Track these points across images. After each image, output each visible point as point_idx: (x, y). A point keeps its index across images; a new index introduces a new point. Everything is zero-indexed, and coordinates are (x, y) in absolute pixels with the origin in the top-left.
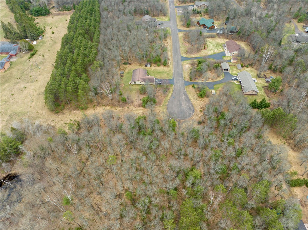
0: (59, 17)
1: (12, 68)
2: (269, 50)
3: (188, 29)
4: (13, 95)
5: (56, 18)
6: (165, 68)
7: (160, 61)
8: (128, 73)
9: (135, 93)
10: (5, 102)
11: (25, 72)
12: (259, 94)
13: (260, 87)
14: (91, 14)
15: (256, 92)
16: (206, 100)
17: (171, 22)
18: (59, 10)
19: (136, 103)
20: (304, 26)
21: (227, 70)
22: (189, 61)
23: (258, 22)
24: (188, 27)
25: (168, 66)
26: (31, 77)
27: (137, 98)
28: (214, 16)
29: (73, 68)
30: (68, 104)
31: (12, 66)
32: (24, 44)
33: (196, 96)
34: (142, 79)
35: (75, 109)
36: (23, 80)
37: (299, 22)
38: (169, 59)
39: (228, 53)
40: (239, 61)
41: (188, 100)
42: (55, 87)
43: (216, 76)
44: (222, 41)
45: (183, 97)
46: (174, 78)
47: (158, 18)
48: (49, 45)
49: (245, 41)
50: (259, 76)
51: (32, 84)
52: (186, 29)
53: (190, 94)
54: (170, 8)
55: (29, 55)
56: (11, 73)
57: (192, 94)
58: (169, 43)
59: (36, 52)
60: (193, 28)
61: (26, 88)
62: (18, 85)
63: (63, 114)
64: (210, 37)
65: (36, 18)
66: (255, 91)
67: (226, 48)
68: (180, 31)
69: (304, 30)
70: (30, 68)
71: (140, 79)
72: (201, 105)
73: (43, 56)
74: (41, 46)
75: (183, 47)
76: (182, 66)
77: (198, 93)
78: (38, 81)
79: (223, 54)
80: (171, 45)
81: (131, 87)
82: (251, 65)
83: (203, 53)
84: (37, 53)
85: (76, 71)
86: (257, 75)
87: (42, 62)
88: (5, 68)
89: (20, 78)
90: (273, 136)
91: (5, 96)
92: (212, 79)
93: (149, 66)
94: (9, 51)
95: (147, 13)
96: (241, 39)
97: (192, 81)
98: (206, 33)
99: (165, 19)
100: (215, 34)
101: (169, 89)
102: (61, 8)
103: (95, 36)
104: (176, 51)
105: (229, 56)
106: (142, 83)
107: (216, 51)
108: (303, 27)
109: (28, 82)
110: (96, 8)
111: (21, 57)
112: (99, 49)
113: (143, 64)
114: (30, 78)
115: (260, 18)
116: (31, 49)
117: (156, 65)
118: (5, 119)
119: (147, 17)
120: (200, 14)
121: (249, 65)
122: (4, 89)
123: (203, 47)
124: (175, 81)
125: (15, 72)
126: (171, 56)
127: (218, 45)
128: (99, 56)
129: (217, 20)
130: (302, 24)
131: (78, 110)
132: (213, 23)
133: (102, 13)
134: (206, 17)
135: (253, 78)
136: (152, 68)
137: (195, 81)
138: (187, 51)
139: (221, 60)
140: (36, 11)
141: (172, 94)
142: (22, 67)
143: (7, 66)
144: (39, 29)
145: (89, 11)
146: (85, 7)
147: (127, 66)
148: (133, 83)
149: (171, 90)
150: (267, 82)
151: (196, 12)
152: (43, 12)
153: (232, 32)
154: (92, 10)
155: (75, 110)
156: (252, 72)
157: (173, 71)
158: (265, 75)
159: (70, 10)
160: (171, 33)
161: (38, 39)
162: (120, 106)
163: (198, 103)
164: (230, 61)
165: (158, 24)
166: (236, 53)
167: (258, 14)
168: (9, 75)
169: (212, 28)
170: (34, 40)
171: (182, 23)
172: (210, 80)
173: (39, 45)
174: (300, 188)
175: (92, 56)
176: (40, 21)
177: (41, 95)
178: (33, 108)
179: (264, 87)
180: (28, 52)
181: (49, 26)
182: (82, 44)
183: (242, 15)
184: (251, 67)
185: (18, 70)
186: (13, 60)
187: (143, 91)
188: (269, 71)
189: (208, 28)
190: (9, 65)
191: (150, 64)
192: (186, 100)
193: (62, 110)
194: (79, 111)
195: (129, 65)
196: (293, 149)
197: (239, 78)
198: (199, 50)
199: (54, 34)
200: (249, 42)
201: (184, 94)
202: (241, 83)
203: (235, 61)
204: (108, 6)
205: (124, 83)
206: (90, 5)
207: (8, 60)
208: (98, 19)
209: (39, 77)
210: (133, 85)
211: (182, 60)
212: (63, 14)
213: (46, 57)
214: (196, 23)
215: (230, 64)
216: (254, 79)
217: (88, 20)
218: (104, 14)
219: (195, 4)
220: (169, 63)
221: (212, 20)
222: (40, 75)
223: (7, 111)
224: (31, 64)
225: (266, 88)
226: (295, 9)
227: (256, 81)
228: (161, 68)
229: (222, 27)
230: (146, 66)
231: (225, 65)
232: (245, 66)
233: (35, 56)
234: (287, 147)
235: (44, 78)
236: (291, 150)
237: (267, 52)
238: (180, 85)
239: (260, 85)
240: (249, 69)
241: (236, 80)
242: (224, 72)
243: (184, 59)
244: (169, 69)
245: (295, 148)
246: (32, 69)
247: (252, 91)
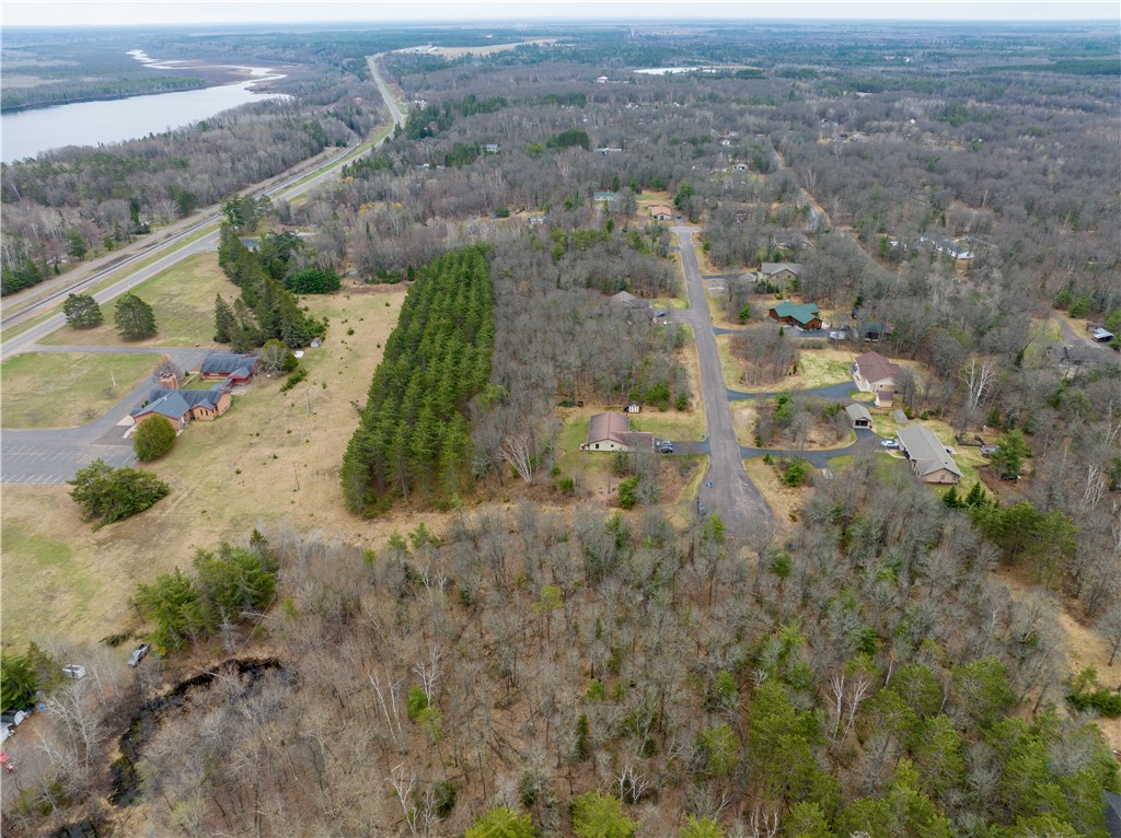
0: (365, 296)
1: (236, 410)
2: (983, 371)
3: (743, 328)
4: (238, 472)
5: (357, 299)
6: (682, 417)
7: (668, 396)
8: (576, 425)
9: (599, 472)
10: (218, 488)
11: (273, 421)
12: (963, 482)
13: (965, 465)
14: (468, 285)
15: (957, 475)
16: (807, 493)
17: (694, 313)
18: (367, 281)
19: (603, 498)
20: (1088, 326)
21: (865, 423)
22: (752, 402)
23: (946, 308)
24: (743, 323)
25: (690, 412)
26: (289, 432)
27: (603, 487)
28: (819, 299)
29: (428, 400)
30: (402, 495)
31: (236, 405)
32: (275, 352)
33: (776, 482)
34: (616, 435)
35: (421, 510)
36: (266, 439)
37: (1073, 317)
38: (692, 396)
39: (864, 385)
40: (900, 404)
41: (754, 492)
43: (834, 438)
44: (845, 356)
45: (740, 485)
46: (708, 439)
47: (654, 303)
48: (339, 361)
49: (913, 359)
50: (959, 441)
51: (293, 449)
52: (736, 327)
53: (759, 478)
54: (688, 279)
55: (285, 381)
56: (233, 423)
57: (766, 480)
58: (690, 359)
59: (303, 374)
60: (755, 326)
61: (275, 457)
62: (252, 450)
63: (389, 520)
64: (808, 348)
65: (301, 296)
66: (953, 473)
67: (857, 373)
68: (719, 332)
69: (1090, 335)
70: (286, 412)
71: (612, 437)
72: (792, 504)
73: (325, 386)
74: (318, 362)
75: (730, 371)
76: (732, 412)
77: (782, 474)
78: (311, 442)
79: (851, 388)
80: (696, 365)
81: (588, 457)
82: (934, 414)
83: (789, 383)
84: (306, 378)
85: (436, 408)
86: (956, 438)
87: (321, 400)
88: (219, 408)
89: (258, 435)
90: (1017, 586)
91: (217, 475)
92: (821, 445)
93: (634, 409)
94: (229, 370)
95: (624, 288)
96: (902, 352)
97: (762, 448)
98: (794, 334)
99: (677, 304)
100: (824, 339)
101: (696, 465)
102: (370, 278)
103: (483, 333)
104: (711, 376)
105: (868, 393)
106: (617, 447)
107: (829, 380)
108: (1087, 329)
109: (282, 445)
110: (479, 269)
111: (262, 387)
112: (495, 363)
113: (618, 405)
114: (287, 435)
115: (955, 301)
116: (289, 366)
117: (656, 408)
118: (217, 529)
119: (624, 297)
120: (778, 295)
122: (215, 459)
123: (791, 370)
124: (712, 446)
125: (243, 419)
126: (698, 388)
127: (832, 367)
128: (497, 378)
129: (828, 307)
130: (1084, 322)
131: (432, 512)
132: (816, 314)
133: (498, 283)
134: (795, 301)
135: (944, 444)
136: (646, 416)
137: (772, 448)
138: (743, 378)
139: (846, 400)
140: (302, 281)
141: (705, 476)
142: (264, 409)
143: (224, 403)
144: (311, 321)
145: (462, 278)
146: (449, 268)
147: (572, 409)
148: (593, 447)
149: (703, 468)
150: (986, 456)
151: (766, 289)
152: (324, 284)
153: (870, 335)
154: (468, 277)
155: (423, 511)
156: (938, 431)
157: (704, 423)
158: (980, 440)
159: (398, 281)
160: (694, 336)
161: (309, 345)
162: (556, 502)
163: (785, 502)
164: (872, 403)
165: (656, 314)
166: (887, 383)
167: (949, 291)
168: (227, 426)
169: (814, 326)
170: (299, 347)
171: (724, 314)
172: (815, 447)
173: (312, 360)
174: (1113, 723)
176: (313, 306)
177: (320, 477)
178: (297, 504)
179: (977, 468)
180: (282, 375)
181: (338, 315)
182: (449, 350)
183: (901, 293)
184: (936, 418)
185: (254, 415)
186: (240, 391)
187: (620, 466)
188: (992, 430)
189: (801, 325)
190: (228, 404)
191: (638, 405)
192: (747, 492)
193: (384, 510)
194: (435, 514)
195: (577, 408)
196: (1082, 623)
197: (902, 443)
198: (777, 376)
199: (355, 335)
200: (926, 362)
201: (741, 478)
202: (908, 456)
203: (888, 404)
204: (512, 269)
205: (564, 448)
206: (464, 264)
207: (228, 388)
208: (487, 296)
209: (314, 433)
210: (590, 452)
211: (730, 399)
212: (378, 291)
213: (330, 388)
214: (766, 314)
215: (875, 411)
216: (945, 448)
217: (460, 299)
218: (505, 286)
219: (760, 270)
220: (691, 405)
221: (812, 307)
222: (315, 429)
223: (222, 509)
224: (289, 402)
225: (985, 469)
226: (1057, 283)
227: (954, 452)
228: (671, 416)
229: (846, 323)
230: (626, 410)
231: (856, 412)
232: (916, 416)
233: (300, 384)
234: (1065, 620)
235: (330, 436)
236: (1077, 625)
237: (978, 377)
238: (729, 456)
239: (967, 461)
240: (930, 423)
241: (894, 448)
242: (855, 429)
243: (734, 396)
244: (693, 418)
245: (1087, 618)
246: (293, 416)
247: (943, 473)
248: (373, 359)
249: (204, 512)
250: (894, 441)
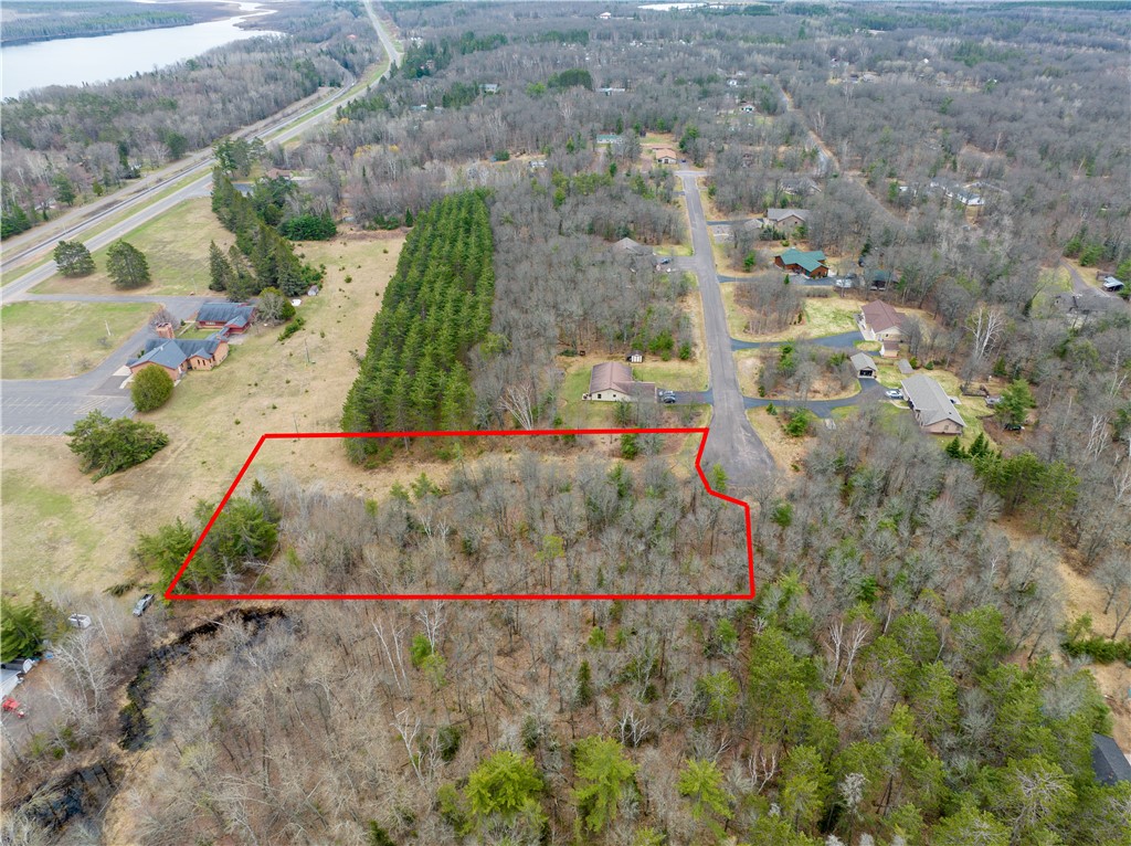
0: (363, 243)
1: (233, 359)
2: (991, 320)
3: (748, 275)
4: (238, 423)
5: (354, 246)
6: (686, 367)
7: (670, 345)
8: (578, 375)
9: (601, 422)
10: (218, 438)
11: (271, 371)
12: (966, 432)
13: (969, 416)
14: (468, 231)
15: (960, 426)
16: (810, 443)
17: (698, 260)
18: (364, 227)
19: (606, 448)
20: (1099, 275)
21: (869, 373)
22: (756, 351)
23: (955, 256)
24: (748, 271)
25: (693, 361)
26: (288, 382)
27: (605, 437)
28: (826, 246)
29: (428, 349)
30: (403, 446)
31: (233, 354)
32: (272, 300)
33: (779, 432)
34: (619, 385)
35: (423, 460)
36: (264, 390)
37: (1083, 265)
38: (696, 345)
39: (870, 335)
40: (905, 354)
41: (757, 443)
43: (838, 387)
44: (851, 305)
45: (743, 435)
46: (711, 389)
47: (658, 249)
48: (337, 310)
49: (920, 308)
50: (964, 391)
51: (292, 399)
52: (741, 275)
53: (762, 428)
54: (693, 225)
55: (282, 330)
56: (231, 373)
57: (769, 430)
58: (693, 308)
59: (301, 323)
60: (760, 274)
61: (275, 408)
62: (251, 400)
63: (390, 470)
64: (814, 296)
65: (297, 243)
66: (956, 423)
67: (863, 322)
68: (724, 280)
69: (1100, 284)
70: (284, 361)
71: (614, 387)
72: (795, 455)
73: (323, 336)
74: (316, 311)
75: (735, 319)
76: (735, 362)
77: (785, 425)
78: (311, 392)
79: (857, 338)
80: (700, 313)
81: (590, 407)
82: (939, 364)
83: (794, 332)
84: (304, 327)
85: (436, 358)
86: (961, 388)
87: (320, 350)
88: (216, 357)
89: (256, 385)
90: (1016, 536)
91: (216, 425)
92: (825, 395)
93: (636, 358)
94: (226, 319)
95: (627, 234)
96: (909, 301)
97: (766, 398)
98: (800, 282)
99: (681, 251)
100: (831, 287)
101: (699, 415)
102: (367, 224)
103: (483, 281)
104: (714, 325)
105: (873, 342)
106: (619, 397)
107: (835, 329)
108: (1097, 278)
109: (281, 396)
110: (479, 215)
111: (260, 336)
112: (496, 311)
113: (621, 355)
114: (286, 385)
115: (964, 248)
116: (287, 315)
117: (659, 358)
118: (217, 480)
119: (627, 244)
120: (784, 242)
121: (936, 363)
122: (213, 409)
123: (796, 319)
124: (716, 396)
125: (241, 369)
126: (702, 337)
127: (838, 316)
128: (496, 327)
129: (835, 254)
130: (1094, 271)
131: (433, 462)
132: (822, 261)
133: (498, 229)
134: (802, 248)
135: (949, 394)
136: (652, 368)
137: (775, 398)
138: (747, 327)
139: (851, 350)
140: (298, 227)
141: (712, 420)
142: (261, 359)
143: (221, 353)
144: (308, 269)
145: (461, 224)
146: (448, 214)
147: (573, 359)
148: (595, 397)
149: (706, 416)
150: (990, 406)
151: (772, 236)
152: (321, 230)
153: (878, 283)
154: (468, 223)
155: (425, 461)
156: (943, 381)
157: (707, 372)
158: (985, 390)
159: (396, 227)
160: (698, 284)
161: (306, 293)
162: (558, 452)
163: (787, 452)
164: (877, 353)
165: (660, 261)
166: (893, 332)
167: (958, 238)
168: (225, 376)
169: (820, 273)
170: (296, 295)
171: (729, 261)
172: (819, 397)
173: (309, 309)
174: (1105, 668)
175: (478, 323)
176: (309, 253)
178: (298, 455)
179: (981, 418)
180: (280, 324)
181: (335, 262)
182: (449, 298)
183: (909, 240)
184: (941, 368)
185: (252, 365)
186: (236, 340)
187: (622, 416)
188: (998, 380)
189: (807, 272)
190: (226, 353)
191: (640, 354)
192: (749, 442)
193: (385, 460)
194: (436, 464)
195: (579, 358)
196: (1080, 572)
197: (907, 393)
198: (782, 325)
199: (352, 283)
200: (933, 311)
201: (743, 427)
202: (912, 407)
203: (894, 354)
204: (512, 214)
205: (567, 399)
206: (463, 210)
207: (225, 338)
208: (487, 242)
209: (314, 383)
210: (592, 402)
211: (734, 348)
212: (375, 237)
213: (329, 337)
214: (772, 262)
215: (880, 360)
216: (950, 398)
217: (460, 245)
218: (505, 232)
219: (766, 216)
220: (695, 354)
221: (819, 254)
222: (314, 378)
223: (222, 459)
224: (287, 351)
225: (989, 419)
226: (1069, 230)
227: (958, 403)
228: (674, 365)
229: (852, 271)
230: (629, 359)
231: (861, 361)
232: (921, 366)
233: (297, 333)
234: (1064, 570)
235: (329, 386)
236: (1075, 574)
237: (985, 326)
238: (732, 406)
239: (971, 412)
240: (936, 373)
241: (898, 398)
242: (860, 379)
243: (738, 346)
244: (697, 367)
245: (1085, 567)
246: (291, 365)
247: (947, 423)
248: (372, 308)
249: (204, 463)
250: (898, 391)
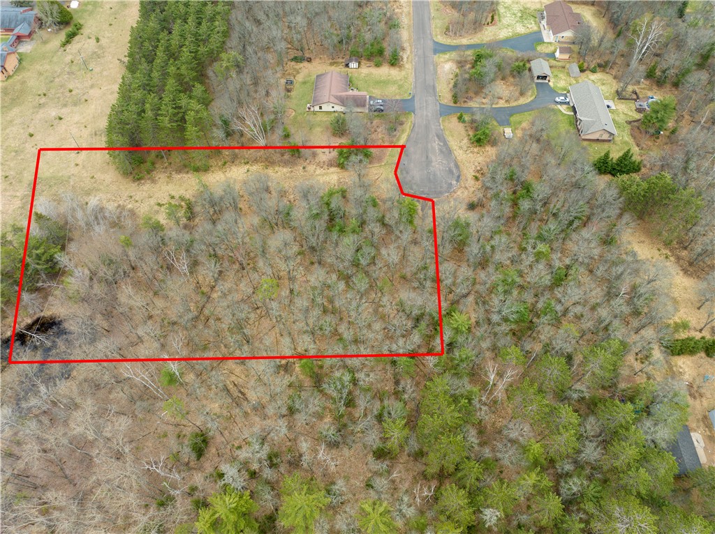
1: (24, 68)
2: (653, 29)
4: (31, 135)
6: (394, 73)
7: (382, 51)
8: (305, 83)
9: (322, 132)
10: (16, 152)
11: (57, 80)
12: (616, 139)
13: (620, 121)
15: (611, 134)
16: (491, 151)
19: (323, 158)
21: (544, 77)
22: (454, 55)
25: (401, 67)
26: (71, 91)
29: (172, 69)
30: (162, 157)
31: (24, 63)
32: (47, 9)
33: (466, 141)
34: (336, 97)
35: (179, 171)
36: (52, 99)
38: (403, 49)
39: (548, 36)
40: (575, 55)
41: (447, 152)
42: (131, 116)
43: (517, 94)
44: (536, 3)
45: (436, 145)
46: (414, 97)
48: (109, 12)
49: (593, 4)
50: (620, 95)
51: (76, 109)
53: (452, 136)
55: (62, 36)
56: (23, 83)
57: (456, 135)
58: (404, 8)
59: (79, 27)
61: (61, 119)
62: (41, 111)
63: (154, 181)
66: (609, 132)
67: (544, 22)
70: (67, 69)
71: (332, 99)
72: (476, 164)
73: (98, 40)
74: (91, 13)
75: (438, 20)
76: (436, 66)
77: (471, 133)
78: (89, 101)
79: (537, 38)
80: (409, 13)
81: (311, 118)
82: (603, 67)
83: (489, 34)
84: (82, 31)
85: (179, 78)
86: (617, 92)
87: (96, 56)
88: (7, 69)
89: (45, 95)
90: (642, 239)
91: (14, 138)
92: (507, 101)
93: (353, 65)
94: (12, 26)
97: (458, 105)
101: (402, 124)
104: (421, 27)
105: (550, 43)
106: (338, 108)
107: (521, 29)
109: (65, 105)
111: (45, 42)
112: (233, 22)
113: (341, 60)
114: (69, 94)
116: (65, 21)
117: (372, 64)
118: (18, 194)
121: (600, 66)
122: (11, 122)
123: (489, 20)
124: (417, 105)
125: (31, 78)
126: (410, 40)
127: (524, 14)
128: (234, 41)
131: (187, 172)
135: (606, 99)
136: (364, 71)
137: (466, 105)
138: (448, 29)
139: (531, 54)
141: (409, 136)
142: (47, 67)
143: (12, 63)
147: (301, 65)
148: (317, 108)
149: (407, 127)
150: (639, 110)
155: (180, 172)
156: (603, 84)
157: (411, 79)
158: (636, 93)
162: (286, 163)
163: (471, 160)
164: (552, 55)
166: (568, 34)
168: (18, 87)
172: (502, 104)
173: (86, 11)
174: (691, 358)
175: (215, 40)
177: (98, 138)
178: (81, 167)
179: (629, 123)
180: (60, 29)
184: (603, 71)
185: (40, 74)
186: (25, 48)
187: (339, 128)
188: (648, 83)
190: (16, 63)
191: (356, 61)
192: (441, 151)
193: (149, 172)
194: (189, 175)
195: (305, 64)
196: (685, 271)
197: (572, 99)
198: (477, 26)
201: (438, 136)
202: (575, 112)
203: (566, 56)
205: (294, 108)
207: (13, 48)
209: (92, 92)
210: (315, 113)
211: (436, 52)
213: (103, 41)
215: (553, 62)
216: (607, 102)
220: (402, 59)
222: (92, 86)
223: (21, 173)
224: (69, 58)
225: (635, 124)
227: (613, 107)
228: (385, 71)
230: (347, 65)
231: (540, 66)
232: (588, 68)
233: (77, 38)
235: (104, 94)
236: (681, 273)
237: (647, 33)
238: (429, 114)
239: (622, 116)
240: (598, 76)
241: (565, 103)
242: (537, 84)
243: (440, 49)
244: (403, 73)
245: (693, 267)
246: (73, 73)
247: (602, 132)
249: (6, 177)
250: (566, 97)
